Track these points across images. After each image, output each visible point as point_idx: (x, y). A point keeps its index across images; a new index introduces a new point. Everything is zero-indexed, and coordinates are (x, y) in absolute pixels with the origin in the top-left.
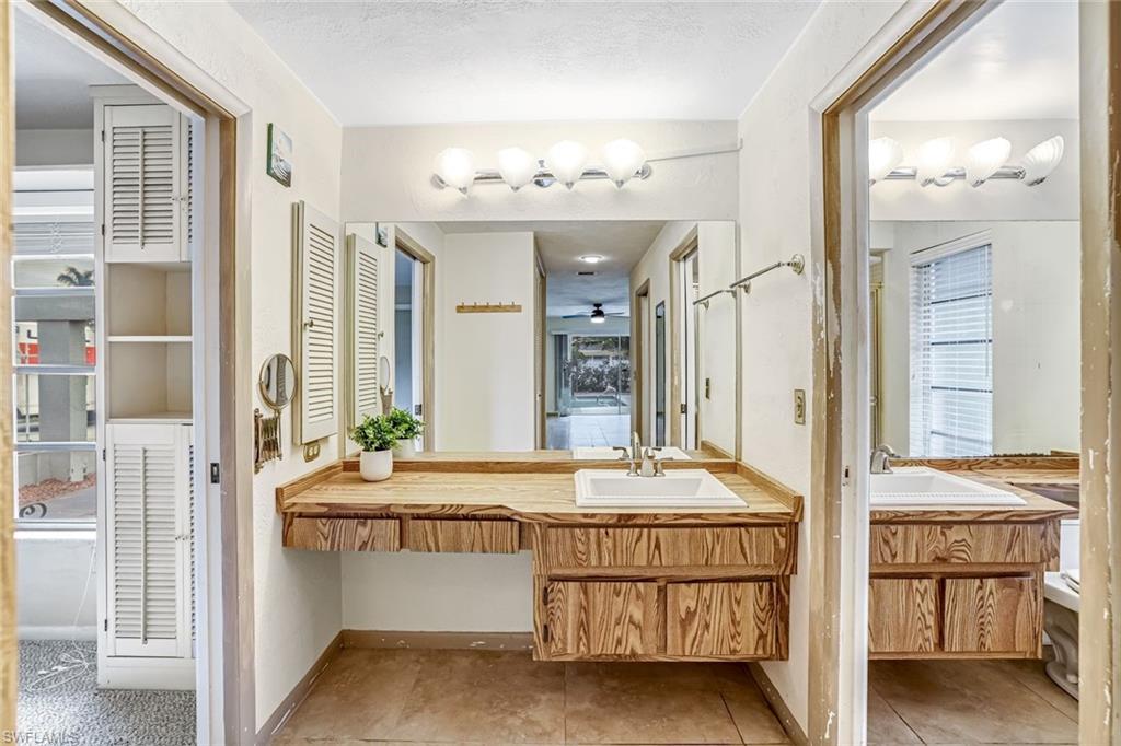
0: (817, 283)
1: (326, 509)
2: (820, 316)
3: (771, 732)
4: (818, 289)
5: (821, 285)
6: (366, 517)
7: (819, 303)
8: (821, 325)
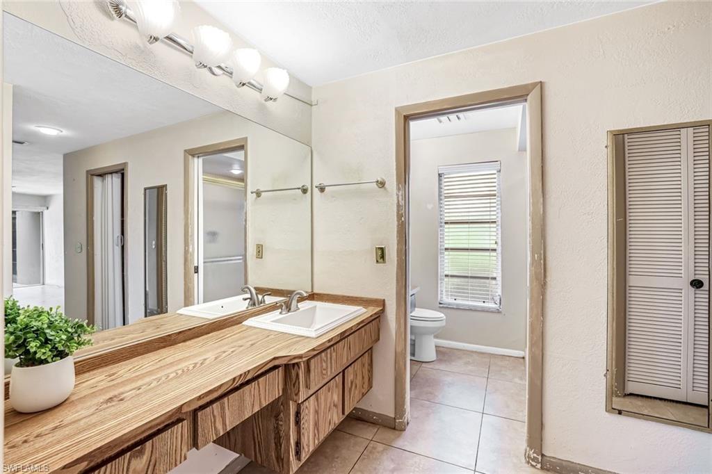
0: (400, 194)
1: (85, 463)
2: (402, 210)
3: (371, 428)
4: (400, 198)
5: (402, 195)
6: (142, 442)
7: (401, 204)
8: (402, 214)
